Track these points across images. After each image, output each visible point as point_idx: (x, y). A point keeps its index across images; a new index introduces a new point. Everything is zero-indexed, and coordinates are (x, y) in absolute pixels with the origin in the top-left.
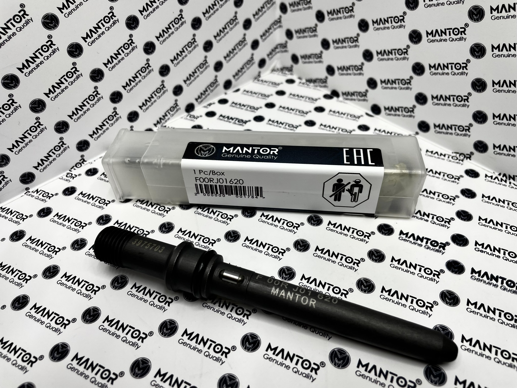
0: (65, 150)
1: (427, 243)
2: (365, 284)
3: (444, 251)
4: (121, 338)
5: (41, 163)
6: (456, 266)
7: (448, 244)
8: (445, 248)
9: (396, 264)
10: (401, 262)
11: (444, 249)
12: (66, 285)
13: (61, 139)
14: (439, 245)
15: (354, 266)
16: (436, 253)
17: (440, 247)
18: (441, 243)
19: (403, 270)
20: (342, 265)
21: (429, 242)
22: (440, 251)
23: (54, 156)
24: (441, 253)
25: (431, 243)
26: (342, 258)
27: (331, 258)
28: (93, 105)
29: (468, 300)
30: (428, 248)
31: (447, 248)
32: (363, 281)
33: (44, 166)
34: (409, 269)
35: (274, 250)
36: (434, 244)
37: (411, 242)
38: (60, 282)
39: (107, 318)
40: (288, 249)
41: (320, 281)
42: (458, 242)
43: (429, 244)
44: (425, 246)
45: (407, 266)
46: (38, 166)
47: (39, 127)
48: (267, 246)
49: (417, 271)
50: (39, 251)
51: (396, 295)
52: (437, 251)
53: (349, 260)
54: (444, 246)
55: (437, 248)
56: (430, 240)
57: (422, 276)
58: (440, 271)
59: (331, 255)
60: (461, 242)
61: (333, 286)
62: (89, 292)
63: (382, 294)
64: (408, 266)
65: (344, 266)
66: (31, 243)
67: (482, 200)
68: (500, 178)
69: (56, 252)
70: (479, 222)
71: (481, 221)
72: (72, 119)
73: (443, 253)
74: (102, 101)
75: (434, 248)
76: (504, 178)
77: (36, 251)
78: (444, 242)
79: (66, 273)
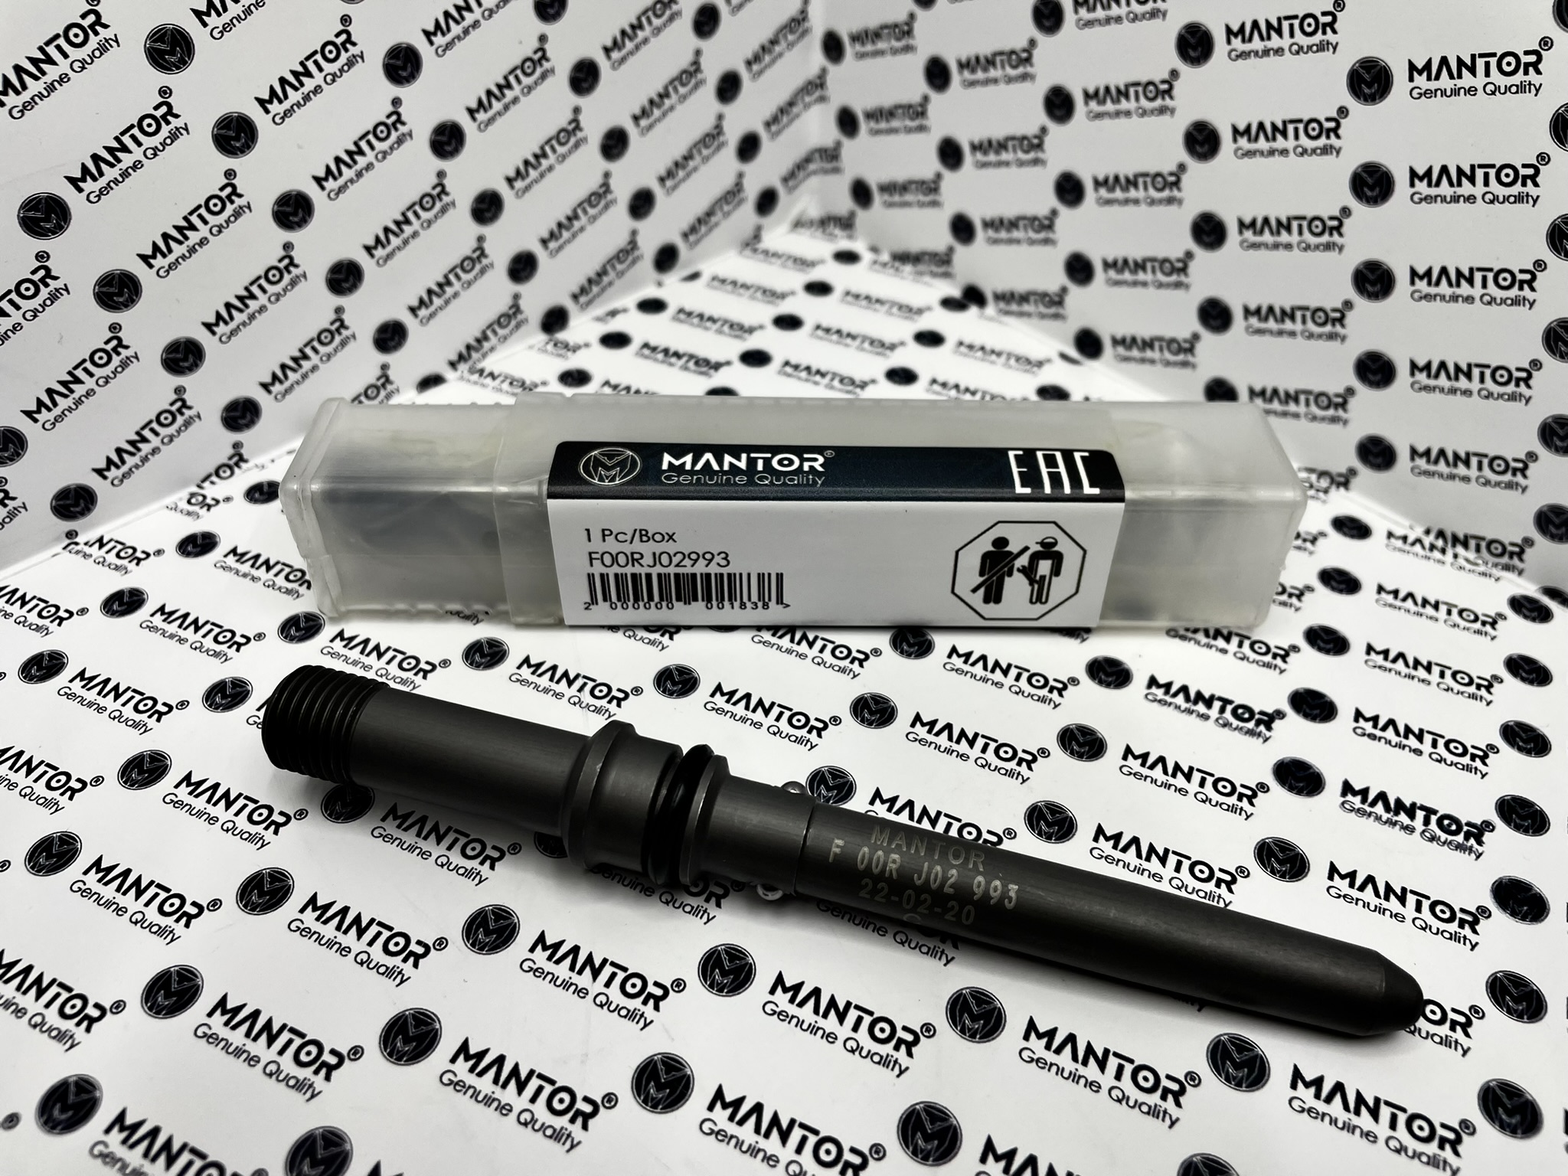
0: (187, 424)
1: (1222, 710)
2: (1049, 817)
3: (1268, 734)
4: (352, 956)
5: (115, 459)
6: (1301, 774)
7: (1279, 714)
8: (1274, 725)
9: (1135, 765)
10: (1150, 761)
11: (1269, 728)
12: (191, 808)
13: (179, 390)
14: (1257, 716)
15: (1018, 769)
16: (1247, 738)
17: (1258, 723)
18: (1262, 713)
19: (1154, 781)
20: (987, 765)
21: (1229, 708)
22: (1259, 735)
23: (155, 441)
24: (1261, 740)
25: (1234, 712)
26: (986, 746)
27: (955, 747)
28: (278, 296)
29: (1332, 864)
30: (1225, 725)
31: (1277, 724)
32: (1045, 810)
33: (124, 469)
34: (1171, 781)
35: (794, 721)
36: (1243, 713)
37: (1178, 707)
38: (173, 797)
39: (314, 899)
40: (835, 721)
41: (925, 808)
42: (1308, 711)
43: (1228, 715)
44: (1217, 720)
45: (1165, 772)
46: (108, 469)
47: (118, 354)
48: (776, 711)
49: (1193, 786)
50: (108, 712)
51: (1133, 848)
52: (1251, 733)
53: (1006, 752)
54: (1269, 720)
55: (1251, 725)
56: (1231, 702)
57: (1207, 800)
58: (1257, 785)
59: (955, 737)
60: (1316, 712)
61: (959, 820)
62: (260, 828)
63: (1095, 845)
64: (1170, 771)
65: (992, 768)
66: (83, 687)
67: (1377, 601)
68: (1427, 541)
69: (161, 714)
70: (1367, 657)
71: (1373, 655)
72: (214, 333)
73: (1266, 740)
74: (302, 285)
75: (1241, 724)
76: (1440, 543)
77: (100, 709)
78: (1270, 711)
79: (190, 773)
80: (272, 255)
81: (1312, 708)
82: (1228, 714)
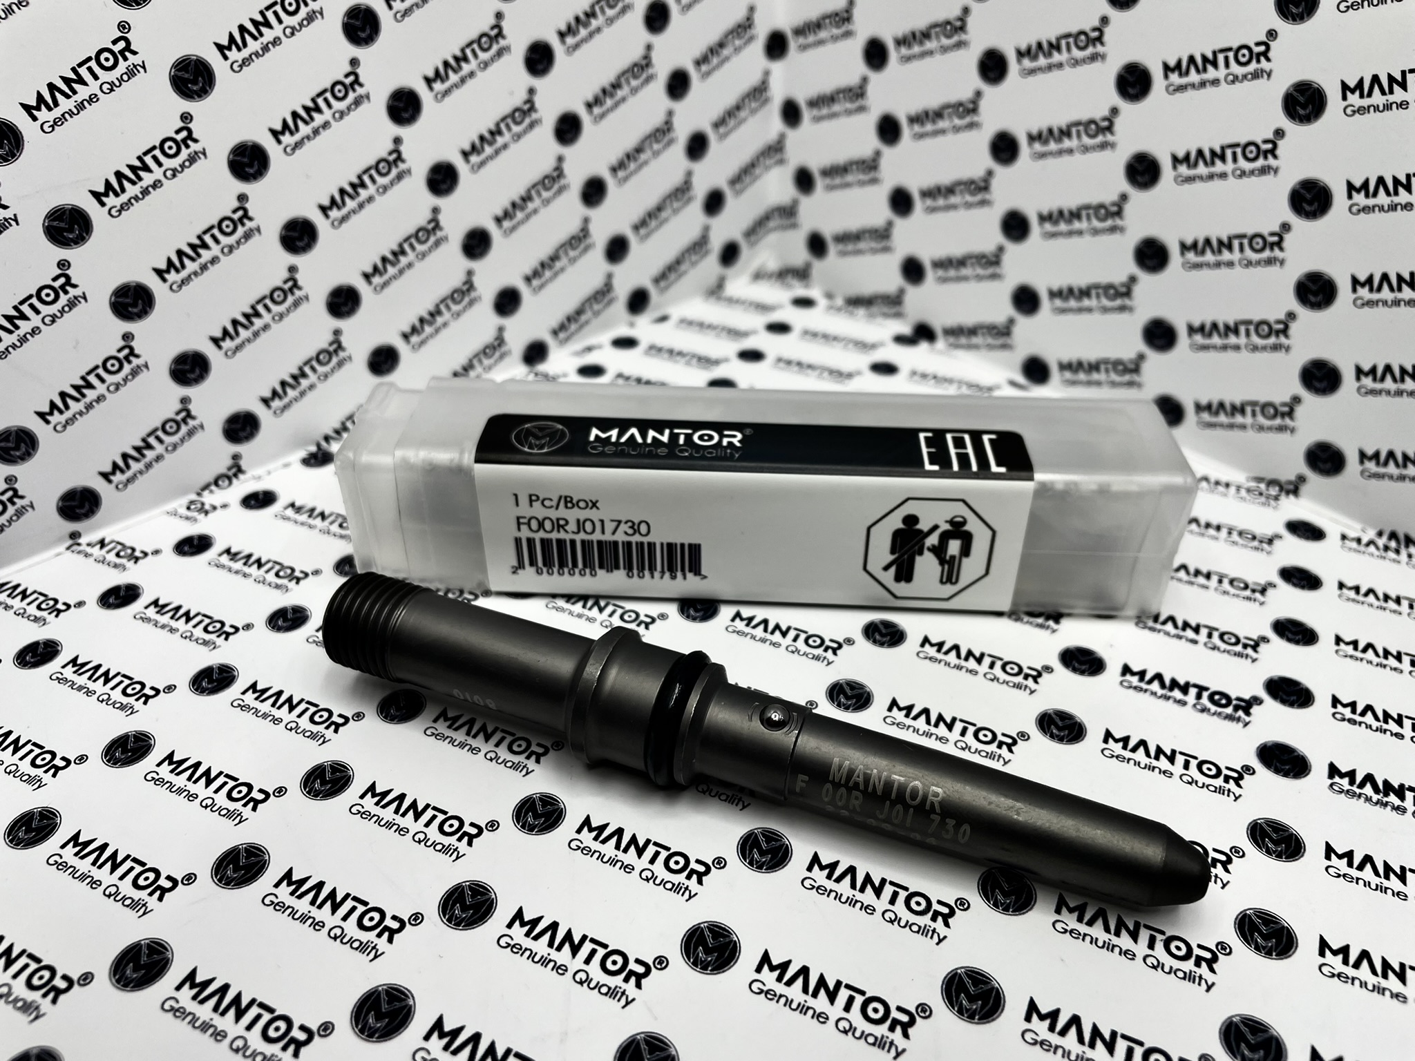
0: (191, 433)
1: (1199, 696)
3: (1247, 719)
4: (326, 930)
5: (121, 463)
6: (1286, 757)
7: (1257, 701)
8: (1252, 711)
9: (1116, 748)
10: (1132, 744)
11: (1248, 714)
12: (171, 785)
13: (185, 401)
14: (1234, 702)
15: (999, 752)
16: (1227, 723)
17: (1236, 708)
18: (1238, 699)
19: (1137, 764)
20: (967, 748)
21: (1205, 694)
22: (1239, 719)
23: (159, 449)
24: (1241, 725)
25: (1211, 698)
26: (965, 729)
27: (934, 730)
28: (281, 316)
29: (1327, 844)
30: (1203, 711)
31: (1255, 710)
33: (129, 474)
34: (1155, 763)
36: (1220, 699)
37: (1154, 694)
38: (154, 775)
39: (289, 874)
40: (812, 705)
42: (1284, 697)
44: (1194, 706)
45: (1148, 755)
46: (113, 473)
47: (129, 362)
49: (1177, 769)
50: (97, 695)
52: (1229, 718)
53: (985, 736)
54: (1247, 705)
55: (1229, 710)
56: (1206, 689)
57: (1192, 782)
58: (1242, 768)
59: (933, 721)
60: (1293, 698)
62: (238, 805)
64: (1152, 754)
66: (75, 672)
67: (1340, 596)
68: (1381, 542)
69: (148, 697)
70: (1337, 648)
71: (1342, 646)
72: (220, 347)
73: (1246, 724)
74: (304, 307)
75: (1219, 710)
76: (1393, 544)
77: (89, 693)
78: (1247, 697)
79: (173, 752)
80: (278, 277)
81: (1289, 694)
82: (1205, 700)
